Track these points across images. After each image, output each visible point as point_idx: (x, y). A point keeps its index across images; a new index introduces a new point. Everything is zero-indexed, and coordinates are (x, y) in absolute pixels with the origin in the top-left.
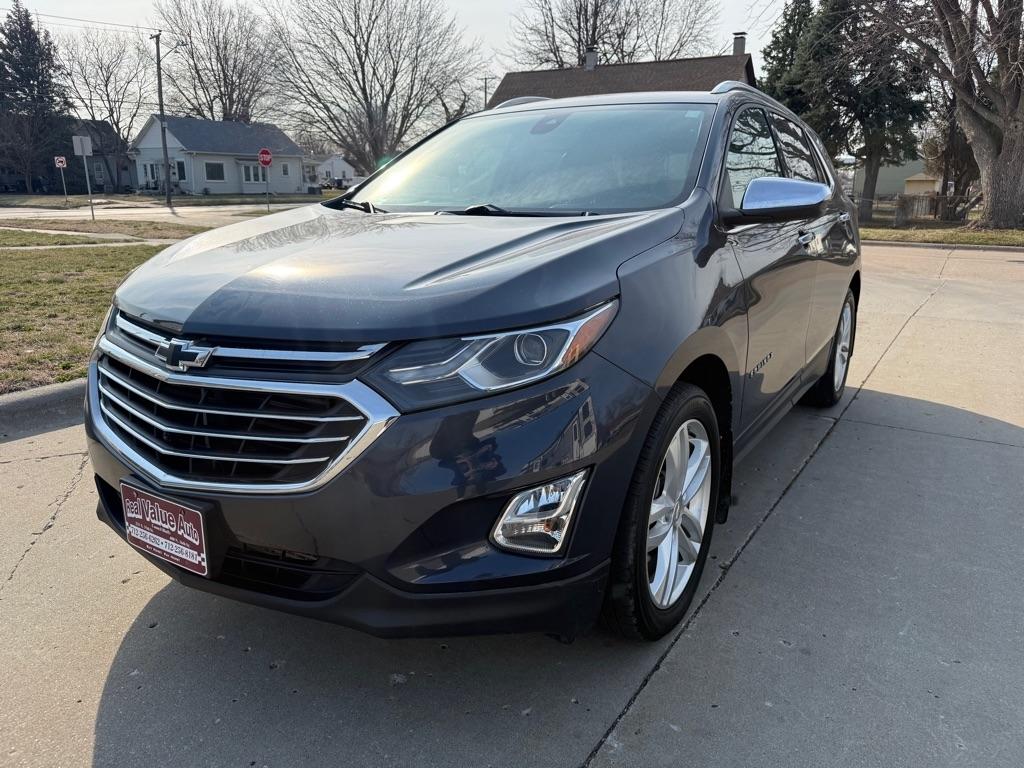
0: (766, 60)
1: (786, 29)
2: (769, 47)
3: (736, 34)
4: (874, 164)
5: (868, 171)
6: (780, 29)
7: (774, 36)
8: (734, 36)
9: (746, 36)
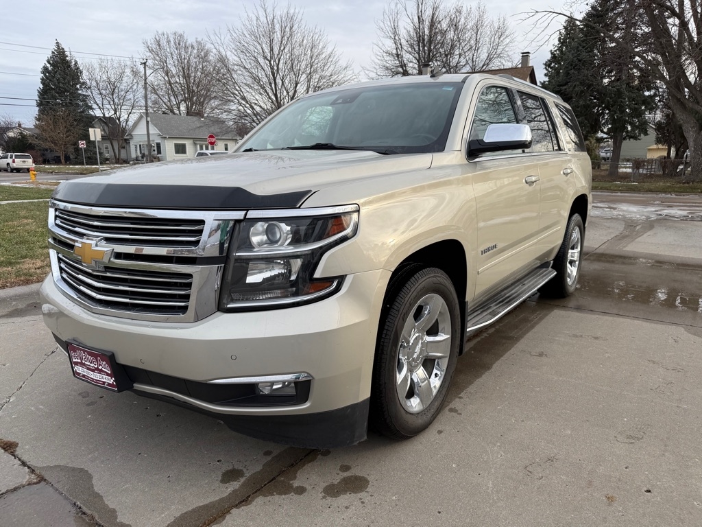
0: (547, 70)
1: (560, 49)
2: (549, 61)
3: (523, 53)
4: (619, 138)
5: (615, 143)
6: (556, 48)
7: (552, 53)
8: (521, 55)
9: (530, 55)
